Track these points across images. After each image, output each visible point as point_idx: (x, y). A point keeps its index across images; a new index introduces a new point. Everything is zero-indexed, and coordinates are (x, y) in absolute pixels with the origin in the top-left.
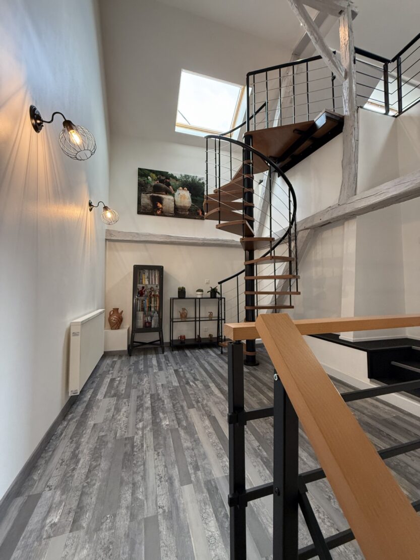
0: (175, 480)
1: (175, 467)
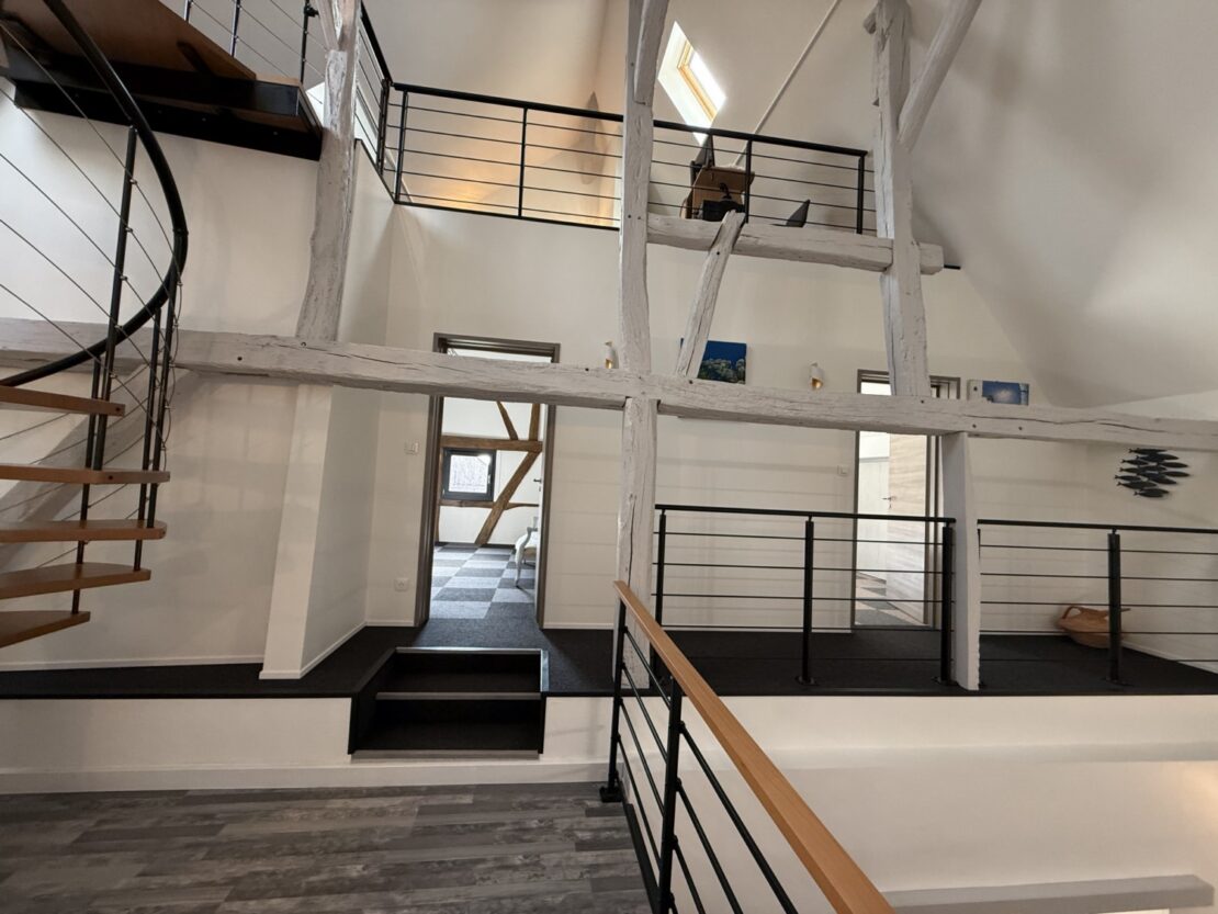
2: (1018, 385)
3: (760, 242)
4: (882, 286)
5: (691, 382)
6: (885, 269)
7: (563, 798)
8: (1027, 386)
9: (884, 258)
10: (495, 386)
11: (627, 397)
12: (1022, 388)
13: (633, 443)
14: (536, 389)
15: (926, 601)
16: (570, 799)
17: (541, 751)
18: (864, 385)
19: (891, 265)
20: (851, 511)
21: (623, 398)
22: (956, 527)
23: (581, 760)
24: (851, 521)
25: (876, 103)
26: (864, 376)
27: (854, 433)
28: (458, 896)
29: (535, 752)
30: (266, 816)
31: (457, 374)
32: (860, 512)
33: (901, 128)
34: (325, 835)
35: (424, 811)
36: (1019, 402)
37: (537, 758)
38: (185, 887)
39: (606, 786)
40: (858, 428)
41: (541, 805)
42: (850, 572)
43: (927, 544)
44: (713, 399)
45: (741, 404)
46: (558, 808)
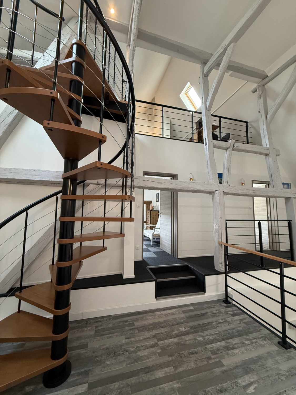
0: (223, 370)
1: (214, 371)
2: (288, 183)
3: (240, 148)
4: (266, 159)
5: (230, 186)
6: (267, 155)
7: (216, 304)
8: (290, 184)
9: (267, 152)
10: (183, 188)
11: (216, 190)
12: (289, 184)
13: (219, 203)
14: (194, 189)
15: (269, 243)
16: (218, 304)
17: (205, 292)
18: (254, 184)
19: (269, 154)
20: (253, 219)
21: (215, 191)
22: (292, 222)
23: (215, 293)
24: (253, 221)
25: (259, 112)
26: (253, 182)
27: (252, 197)
28: (216, 331)
29: (203, 293)
30: (142, 319)
31: (174, 185)
32: (255, 219)
33: (268, 119)
34: (165, 321)
35: (184, 312)
36: (289, 188)
37: (204, 294)
38: (142, 340)
39: (225, 300)
40: (253, 196)
41: (212, 307)
42: (254, 236)
43: (269, 227)
44: (236, 190)
45: (242, 191)
46: (217, 307)
